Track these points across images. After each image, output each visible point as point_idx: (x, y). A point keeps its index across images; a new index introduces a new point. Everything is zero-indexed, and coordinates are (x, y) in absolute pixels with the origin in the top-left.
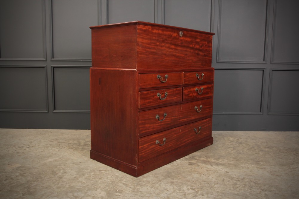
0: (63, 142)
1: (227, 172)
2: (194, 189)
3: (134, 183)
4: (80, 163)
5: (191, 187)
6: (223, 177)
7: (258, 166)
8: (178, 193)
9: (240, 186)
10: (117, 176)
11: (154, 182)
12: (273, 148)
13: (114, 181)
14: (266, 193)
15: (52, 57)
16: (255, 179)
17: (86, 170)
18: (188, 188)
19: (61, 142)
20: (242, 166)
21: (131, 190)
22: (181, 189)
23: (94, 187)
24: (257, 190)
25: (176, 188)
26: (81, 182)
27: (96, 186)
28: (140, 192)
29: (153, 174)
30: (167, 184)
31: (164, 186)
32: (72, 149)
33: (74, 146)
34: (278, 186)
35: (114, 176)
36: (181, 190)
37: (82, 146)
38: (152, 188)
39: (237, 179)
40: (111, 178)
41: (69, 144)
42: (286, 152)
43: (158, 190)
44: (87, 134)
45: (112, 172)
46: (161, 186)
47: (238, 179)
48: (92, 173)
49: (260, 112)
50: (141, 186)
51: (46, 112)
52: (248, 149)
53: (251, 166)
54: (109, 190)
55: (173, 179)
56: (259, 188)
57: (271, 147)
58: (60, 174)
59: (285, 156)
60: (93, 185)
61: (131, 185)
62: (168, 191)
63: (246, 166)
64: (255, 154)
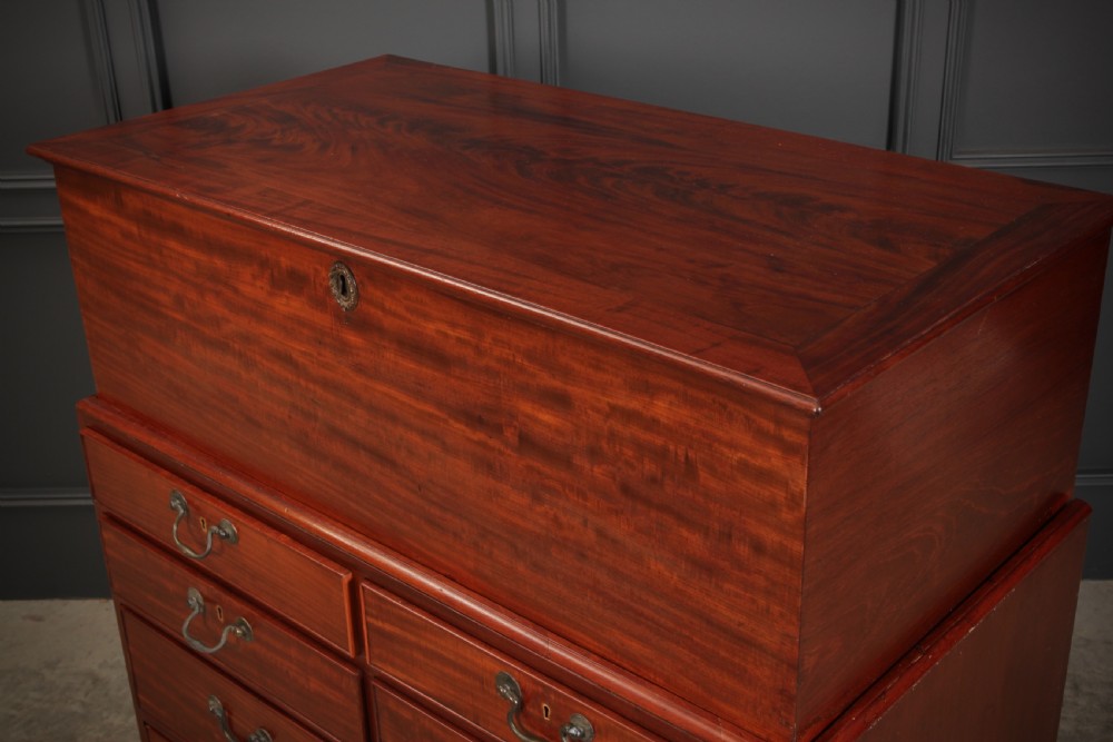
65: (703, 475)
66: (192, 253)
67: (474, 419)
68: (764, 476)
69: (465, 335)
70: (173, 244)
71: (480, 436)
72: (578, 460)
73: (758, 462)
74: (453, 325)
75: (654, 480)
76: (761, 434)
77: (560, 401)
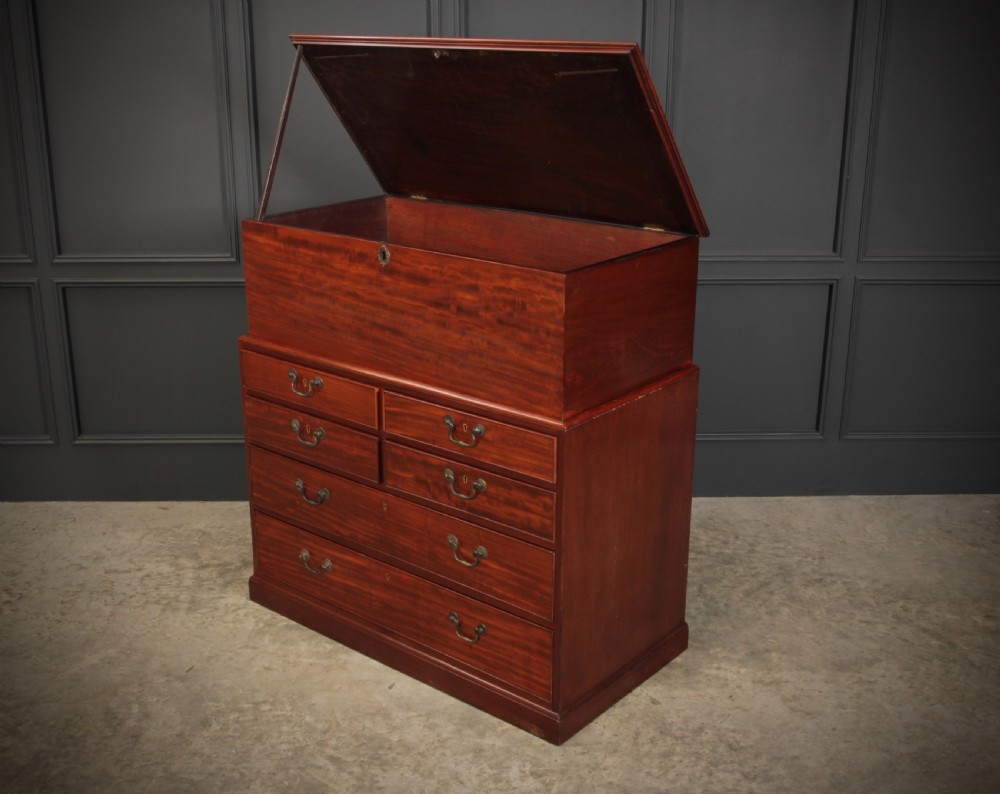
0: (123, 572)
1: (654, 702)
2: (541, 776)
3: (362, 756)
4: (190, 669)
5: (535, 769)
6: (639, 724)
7: (760, 674)
8: (491, 790)
9: (681, 761)
10: (308, 724)
11: (423, 748)
12: (834, 582)
13: (302, 748)
14: (754, 786)
15: (56, 250)
16: (734, 731)
17: (211, 704)
18: (523, 772)
19: (116, 571)
20: (707, 675)
21: (354, 782)
22: (503, 775)
23: (242, 775)
24: (728, 775)
25: (489, 771)
26: (202, 755)
27: (246, 768)
28: (380, 788)
29: (420, 716)
30: (462, 754)
31: (452, 766)
32: (157, 603)
33: (165, 591)
34: (797, 757)
35: (301, 726)
36: (500, 781)
37: (188, 588)
38: (416, 775)
39: (679, 733)
40: (291, 737)
41: (142, 579)
42: (872, 602)
43: (432, 781)
44: (201, 526)
45: (293, 710)
46: (444, 765)
47: (681, 729)
48: (232, 717)
49: (817, 429)
50: (383, 764)
51: (51, 445)
52: (747, 593)
53: (739, 672)
54: (286, 783)
55: (482, 734)
56: (736, 766)
57: (829, 579)
58: (131, 723)
59: (861, 621)
60: (236, 764)
61: (355, 761)
62: (461, 783)
63: (722, 674)
64: (766, 613)
65: (528, 306)
66: (311, 253)
67: (438, 304)
68: (549, 303)
69: (437, 268)
70: (301, 250)
71: (440, 311)
72: (480, 313)
73: (548, 298)
74: (432, 265)
75: (510, 315)
76: (549, 286)
77: (474, 289)
